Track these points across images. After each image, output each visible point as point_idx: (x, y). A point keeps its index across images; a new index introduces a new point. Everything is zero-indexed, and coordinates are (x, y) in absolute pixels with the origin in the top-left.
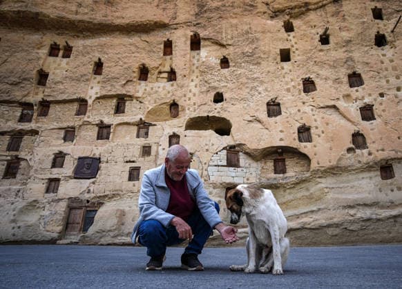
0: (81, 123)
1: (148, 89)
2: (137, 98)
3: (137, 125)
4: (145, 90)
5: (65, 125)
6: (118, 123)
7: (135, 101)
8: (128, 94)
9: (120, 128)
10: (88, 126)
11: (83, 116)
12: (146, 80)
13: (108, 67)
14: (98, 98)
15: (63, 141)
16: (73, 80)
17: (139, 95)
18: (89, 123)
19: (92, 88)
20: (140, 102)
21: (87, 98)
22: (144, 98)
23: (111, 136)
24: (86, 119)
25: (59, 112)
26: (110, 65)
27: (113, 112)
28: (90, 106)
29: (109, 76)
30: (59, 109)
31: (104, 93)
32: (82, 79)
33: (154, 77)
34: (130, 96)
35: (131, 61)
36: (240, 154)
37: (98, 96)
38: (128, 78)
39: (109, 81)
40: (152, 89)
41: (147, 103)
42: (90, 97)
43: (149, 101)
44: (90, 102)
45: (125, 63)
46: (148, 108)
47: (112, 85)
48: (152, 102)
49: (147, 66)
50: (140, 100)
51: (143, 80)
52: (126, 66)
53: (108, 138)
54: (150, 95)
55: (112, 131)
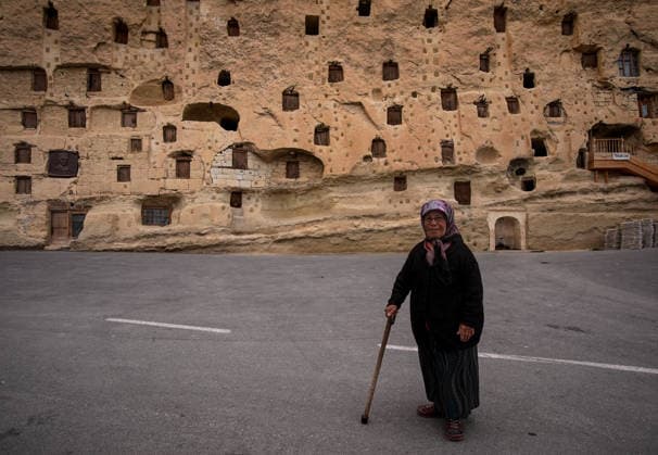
0: (42, 103)
1: (130, 57)
2: (116, 71)
3: (121, 110)
4: (126, 58)
5: (20, 104)
6: (93, 105)
7: (113, 74)
8: (103, 64)
9: (98, 112)
10: (55, 108)
11: (43, 92)
12: (126, 43)
13: (66, 18)
14: (59, 67)
15: (22, 127)
16: (17, 35)
17: (119, 65)
18: (55, 104)
19: (48, 50)
20: (122, 76)
21: (44, 66)
22: (125, 71)
23: (87, 123)
24: (48, 97)
25: (6, 83)
26: (69, 15)
27: (84, 89)
28: (51, 78)
29: (71, 34)
30: (5, 80)
31: (67, 60)
32: (30, 35)
33: (137, 39)
34: (105, 67)
35: (99, 12)
36: (249, 153)
37: (59, 63)
38: (100, 40)
39: (71, 41)
40: (136, 57)
41: (130, 78)
42: (48, 65)
43: (134, 75)
44: (49, 72)
45: (91, 14)
46: (133, 85)
47: (77, 49)
48: (138, 76)
49: (124, 20)
50: (121, 72)
51: (121, 42)
52: (92, 18)
53: (84, 126)
54: (133, 66)
55: (87, 116)
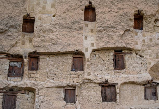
0: (80, 81)
1: (147, 40)
2: (137, 52)
3: (144, 85)
4: (144, 41)
5: (64, 82)
6: (123, 82)
7: (134, 54)
9: (125, 87)
10: (90, 85)
11: (80, 72)
12: (142, 29)
13: (101, 13)
14: (94, 51)
15: (65, 102)
16: (64, 28)
17: (139, 47)
18: (90, 81)
19: (86, 38)
20: (140, 56)
21: (84, 51)
22: (143, 51)
23: (118, 97)
24: (86, 76)
25: (52, 66)
26: (103, 10)
27: (112, 67)
28: (88, 61)
29: (106, 25)
30: (52, 63)
31: (102, 45)
33: (151, 25)
34: (129, 49)
35: (125, 7)
37: (95, 48)
38: (126, 28)
39: (105, 30)
40: (151, 40)
41: (148, 57)
42: (87, 50)
43: (150, 56)
44: (87, 55)
45: (120, 9)
46: (150, 63)
47: (109, 36)
48: (154, 56)
49: (143, 12)
50: (140, 53)
51: (139, 29)
52: (121, 12)
53: (115, 100)
54: (149, 47)
55: (118, 91)
